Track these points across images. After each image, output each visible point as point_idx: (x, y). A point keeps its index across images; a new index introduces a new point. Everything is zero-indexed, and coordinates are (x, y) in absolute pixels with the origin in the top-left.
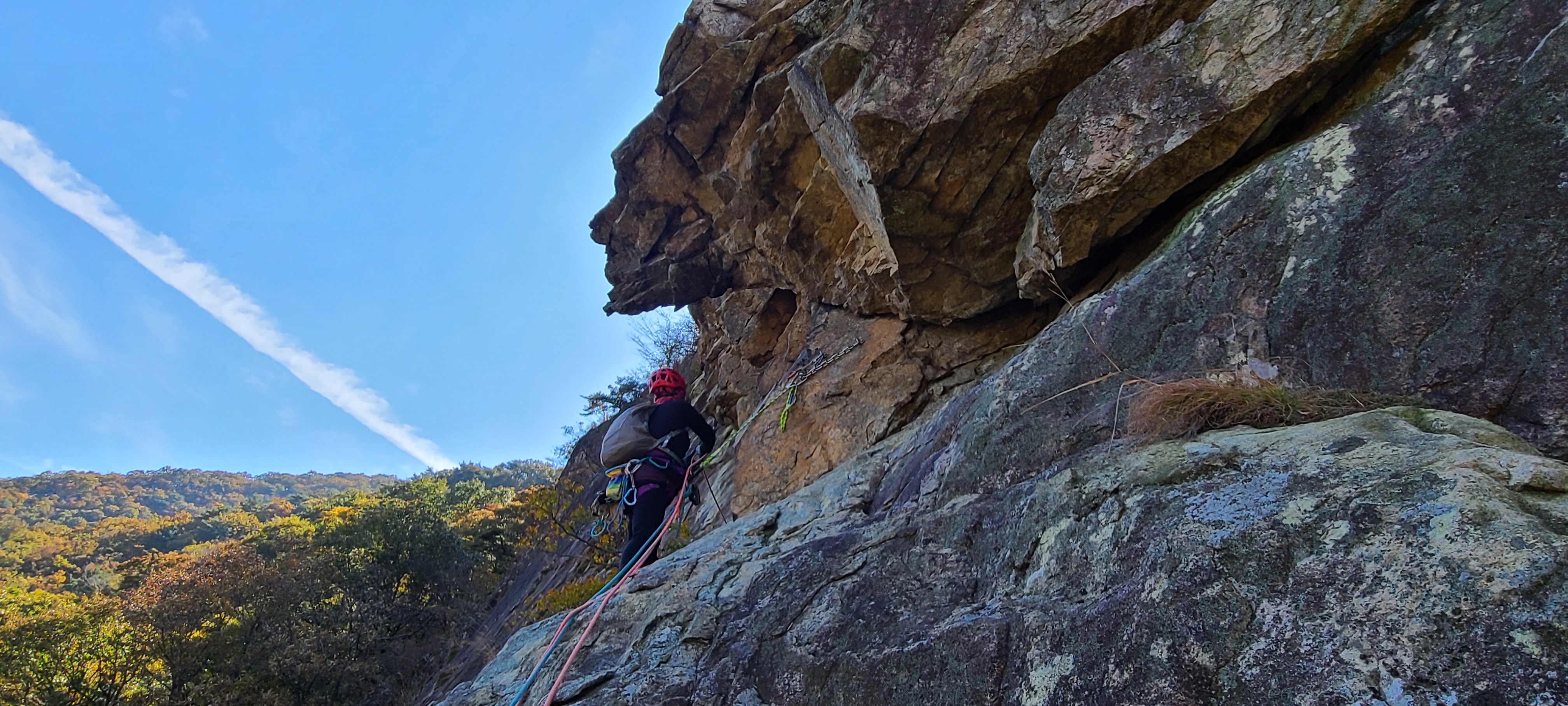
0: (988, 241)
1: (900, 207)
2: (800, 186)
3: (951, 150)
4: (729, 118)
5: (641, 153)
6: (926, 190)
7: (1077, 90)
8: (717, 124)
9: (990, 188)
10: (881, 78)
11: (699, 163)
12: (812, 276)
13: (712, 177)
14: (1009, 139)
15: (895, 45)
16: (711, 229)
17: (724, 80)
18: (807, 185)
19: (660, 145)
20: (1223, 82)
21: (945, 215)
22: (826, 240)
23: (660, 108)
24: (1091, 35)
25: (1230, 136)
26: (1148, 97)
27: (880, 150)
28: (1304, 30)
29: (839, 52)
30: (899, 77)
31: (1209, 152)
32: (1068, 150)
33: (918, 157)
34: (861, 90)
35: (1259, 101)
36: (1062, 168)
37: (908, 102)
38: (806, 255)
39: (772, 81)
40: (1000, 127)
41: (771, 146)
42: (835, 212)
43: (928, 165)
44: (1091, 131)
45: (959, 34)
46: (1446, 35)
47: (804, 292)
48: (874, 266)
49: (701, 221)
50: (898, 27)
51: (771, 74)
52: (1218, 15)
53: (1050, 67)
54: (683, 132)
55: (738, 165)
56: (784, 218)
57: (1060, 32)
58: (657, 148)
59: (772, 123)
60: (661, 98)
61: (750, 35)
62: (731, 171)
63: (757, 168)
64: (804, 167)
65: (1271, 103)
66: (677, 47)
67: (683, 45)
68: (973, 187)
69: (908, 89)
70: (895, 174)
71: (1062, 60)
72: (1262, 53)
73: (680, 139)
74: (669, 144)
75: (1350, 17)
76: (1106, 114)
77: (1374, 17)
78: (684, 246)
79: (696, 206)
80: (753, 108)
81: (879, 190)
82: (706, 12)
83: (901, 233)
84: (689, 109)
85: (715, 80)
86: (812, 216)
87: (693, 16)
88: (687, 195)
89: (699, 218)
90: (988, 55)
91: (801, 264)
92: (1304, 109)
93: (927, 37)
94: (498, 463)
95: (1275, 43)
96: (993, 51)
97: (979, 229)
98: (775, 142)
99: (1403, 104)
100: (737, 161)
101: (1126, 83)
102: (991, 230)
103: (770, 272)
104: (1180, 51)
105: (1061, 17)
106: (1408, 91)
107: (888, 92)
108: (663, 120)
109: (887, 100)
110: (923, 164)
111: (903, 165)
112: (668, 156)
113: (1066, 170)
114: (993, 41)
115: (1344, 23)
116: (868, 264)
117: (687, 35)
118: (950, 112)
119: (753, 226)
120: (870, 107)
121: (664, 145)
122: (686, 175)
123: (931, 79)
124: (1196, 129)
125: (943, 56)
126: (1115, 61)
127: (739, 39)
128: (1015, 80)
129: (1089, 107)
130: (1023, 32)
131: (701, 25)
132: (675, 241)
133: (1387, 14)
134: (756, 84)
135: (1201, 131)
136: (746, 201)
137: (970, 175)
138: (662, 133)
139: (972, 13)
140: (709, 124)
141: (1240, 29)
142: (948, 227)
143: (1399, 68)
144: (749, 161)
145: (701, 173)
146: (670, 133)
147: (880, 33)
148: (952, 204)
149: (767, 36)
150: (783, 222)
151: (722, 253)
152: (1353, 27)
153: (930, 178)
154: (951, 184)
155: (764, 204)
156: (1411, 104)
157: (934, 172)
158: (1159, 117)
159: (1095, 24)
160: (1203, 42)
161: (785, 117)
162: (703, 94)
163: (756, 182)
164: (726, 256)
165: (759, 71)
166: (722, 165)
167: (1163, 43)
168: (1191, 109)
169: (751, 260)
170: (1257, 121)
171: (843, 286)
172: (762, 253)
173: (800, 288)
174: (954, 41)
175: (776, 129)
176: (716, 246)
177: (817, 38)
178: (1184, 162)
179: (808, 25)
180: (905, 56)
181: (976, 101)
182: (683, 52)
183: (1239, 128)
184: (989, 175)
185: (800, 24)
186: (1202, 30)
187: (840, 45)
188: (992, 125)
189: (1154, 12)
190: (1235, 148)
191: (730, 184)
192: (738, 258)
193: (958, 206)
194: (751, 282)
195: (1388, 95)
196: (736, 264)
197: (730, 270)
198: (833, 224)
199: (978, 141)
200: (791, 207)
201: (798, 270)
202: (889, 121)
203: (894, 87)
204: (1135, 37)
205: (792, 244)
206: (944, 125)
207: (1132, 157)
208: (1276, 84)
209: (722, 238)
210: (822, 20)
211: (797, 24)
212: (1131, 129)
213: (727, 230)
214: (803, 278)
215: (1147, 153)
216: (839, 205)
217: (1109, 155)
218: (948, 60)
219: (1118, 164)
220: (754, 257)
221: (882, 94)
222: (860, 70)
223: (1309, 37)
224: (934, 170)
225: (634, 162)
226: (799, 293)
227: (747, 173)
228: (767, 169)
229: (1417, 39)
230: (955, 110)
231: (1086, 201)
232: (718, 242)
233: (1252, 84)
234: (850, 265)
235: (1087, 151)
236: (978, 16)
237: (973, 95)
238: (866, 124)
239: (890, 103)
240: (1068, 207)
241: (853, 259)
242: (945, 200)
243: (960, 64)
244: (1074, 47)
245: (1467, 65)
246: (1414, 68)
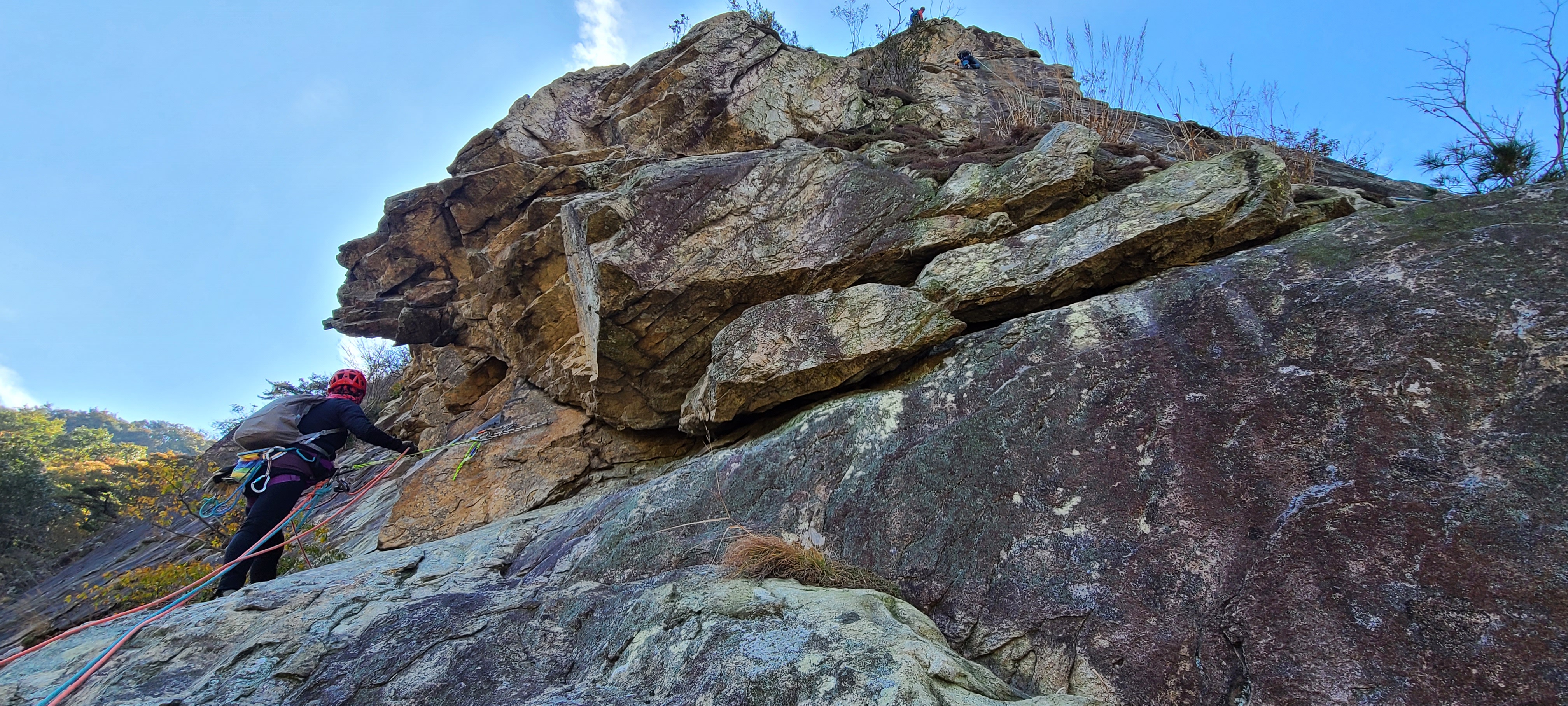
0: (669, 381)
1: (613, 337)
2: (542, 288)
3: (663, 311)
4: (502, 215)
5: (414, 211)
6: (636, 332)
7: (758, 307)
8: (491, 215)
9: (682, 346)
10: (630, 243)
11: (463, 237)
12: (527, 358)
13: (470, 253)
14: (705, 319)
15: (648, 224)
16: (454, 291)
17: (510, 186)
18: (548, 289)
19: (435, 211)
20: (844, 339)
21: (644, 354)
22: (548, 336)
23: (446, 183)
24: (778, 274)
25: (839, 373)
26: (798, 329)
27: (613, 293)
28: (895, 326)
29: (606, 212)
30: (644, 247)
31: (824, 379)
32: (740, 344)
33: (638, 308)
34: (613, 245)
35: (860, 359)
36: (733, 355)
37: (644, 267)
38: (528, 340)
39: (548, 204)
40: (702, 308)
41: (529, 250)
42: (563, 317)
43: (643, 316)
44: (759, 338)
45: (695, 236)
46: (962, 360)
47: (516, 368)
48: (580, 369)
49: (447, 282)
50: (654, 213)
51: (549, 199)
52: (852, 295)
53: (746, 283)
54: (459, 210)
55: (497, 253)
56: (521, 306)
57: (759, 263)
58: (430, 212)
59: (536, 233)
60: (450, 176)
61: (544, 163)
62: (489, 255)
63: (511, 262)
64: (551, 275)
65: (867, 363)
66: (480, 144)
67: (485, 145)
68: (671, 341)
69: (647, 258)
70: (618, 313)
71: (755, 282)
72: (869, 330)
73: (454, 214)
74: (442, 213)
75: (919, 329)
76: (771, 330)
77: (931, 334)
78: (423, 297)
79: (447, 269)
80: (525, 217)
81: (602, 320)
82: (513, 130)
83: (608, 355)
84: (471, 194)
85: (501, 183)
86: (544, 314)
87: (502, 128)
88: (443, 257)
89: (446, 279)
90: (709, 258)
91: (521, 346)
92: (883, 372)
93: (673, 229)
94: (140, 419)
95: (878, 327)
96: (713, 257)
97: (665, 371)
98: (534, 248)
99: (933, 392)
100: (497, 249)
101: (789, 315)
102: (674, 374)
103: (493, 343)
104: (826, 309)
105: (763, 254)
106: (937, 385)
107: (632, 255)
108: (445, 193)
109: (630, 260)
110: (640, 314)
111: (626, 309)
112: (438, 222)
113: (735, 357)
114: (715, 250)
115: (916, 331)
116: (575, 366)
117: (491, 140)
118: (671, 286)
119: (491, 303)
120: (616, 260)
121: (438, 212)
122: (448, 241)
123: (666, 258)
124: (821, 362)
125: (679, 246)
126: (787, 298)
127: (533, 162)
128: (722, 282)
129: (762, 322)
130: (736, 253)
131: (506, 138)
132: (417, 290)
133: (937, 335)
134: (535, 201)
135: (823, 365)
136: (493, 282)
137: (671, 332)
138: (440, 203)
139: (707, 226)
140: (484, 212)
141: (861, 310)
142: (644, 363)
143: (936, 368)
144: (507, 254)
145: (462, 246)
146: (447, 205)
147: (640, 211)
148: (652, 348)
149: (556, 171)
150: (518, 309)
151: (456, 314)
152: (920, 336)
153: (642, 325)
154: (656, 335)
155: (507, 290)
156: (937, 393)
157: (647, 322)
158: (802, 345)
159: (782, 268)
160: (839, 308)
161: (548, 234)
162: (487, 188)
163: (506, 272)
164: (459, 317)
165: (541, 192)
166: (483, 247)
167: (817, 299)
168: (822, 348)
169: (480, 328)
170: (856, 370)
171: (549, 375)
172: (491, 326)
173: (513, 363)
174: (690, 239)
175: (538, 239)
176: (453, 307)
177: (594, 189)
178: (808, 380)
179: (590, 177)
180: (652, 235)
181: (691, 286)
182: (483, 150)
183: (845, 371)
184: (684, 337)
185: (585, 175)
186: (841, 300)
187: (609, 208)
188: (697, 305)
189: (818, 276)
190: (839, 382)
191: (484, 264)
192: (469, 322)
193: (656, 351)
194: (473, 344)
195: (927, 383)
196: (465, 326)
197: (458, 330)
198: (558, 326)
199: (684, 312)
200: (529, 301)
201: (517, 349)
202: (626, 275)
203: (638, 253)
204: (802, 286)
205: (519, 328)
206: (664, 294)
207: (779, 364)
208: (872, 353)
209: (461, 302)
210: (602, 178)
211: (582, 172)
212: (783, 346)
213: (468, 297)
214: (519, 357)
215: (788, 365)
216: (568, 313)
217: (765, 358)
218: (682, 250)
219: (769, 366)
220: (483, 327)
221: (628, 255)
222: (617, 230)
223: (896, 332)
224: (646, 320)
225: (405, 215)
226: (512, 367)
227: (502, 262)
228: (520, 266)
229: (949, 355)
230: (675, 286)
231: (741, 384)
232: (456, 304)
233: (859, 347)
234: (561, 361)
235: (752, 350)
236: (711, 229)
237: (691, 281)
238: (609, 271)
239: (631, 263)
240: (729, 383)
241: (564, 358)
242: (649, 344)
243: (689, 256)
244: (764, 276)
245: (968, 382)
246: (943, 372)
